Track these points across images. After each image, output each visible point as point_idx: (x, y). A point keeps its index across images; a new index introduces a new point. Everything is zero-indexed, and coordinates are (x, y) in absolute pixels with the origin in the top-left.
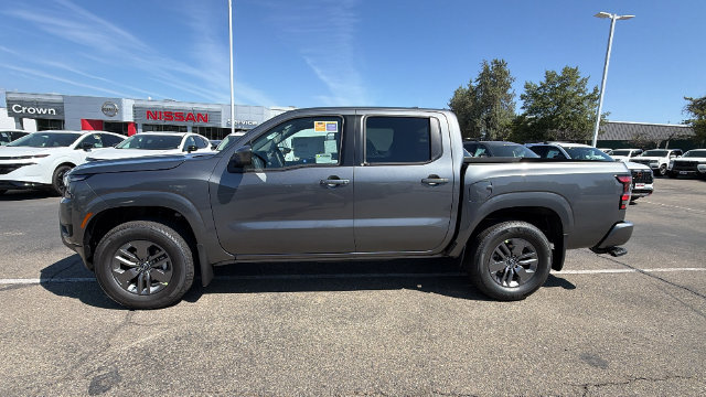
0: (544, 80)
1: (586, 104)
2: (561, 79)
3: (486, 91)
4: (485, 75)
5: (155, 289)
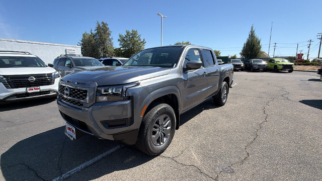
0: (126, 34)
1: (141, 44)
2: (132, 34)
3: (101, 36)
4: (98, 28)
5: (165, 139)
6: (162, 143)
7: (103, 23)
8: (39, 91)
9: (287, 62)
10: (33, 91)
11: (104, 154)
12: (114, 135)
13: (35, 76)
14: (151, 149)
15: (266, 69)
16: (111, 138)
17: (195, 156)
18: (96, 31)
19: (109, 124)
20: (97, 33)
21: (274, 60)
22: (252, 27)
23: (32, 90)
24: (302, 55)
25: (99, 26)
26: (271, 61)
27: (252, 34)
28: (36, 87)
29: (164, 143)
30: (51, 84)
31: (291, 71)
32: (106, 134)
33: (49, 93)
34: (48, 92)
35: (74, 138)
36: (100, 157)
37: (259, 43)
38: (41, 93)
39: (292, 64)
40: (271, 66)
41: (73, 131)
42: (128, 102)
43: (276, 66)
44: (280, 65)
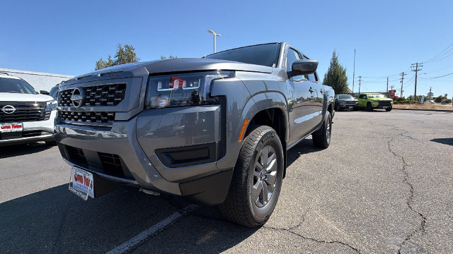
4: (120, 54)
5: (269, 195)
6: (265, 202)
7: (127, 46)
8: (21, 129)
9: (382, 98)
10: (9, 130)
11: (153, 230)
12: (181, 183)
13: (16, 104)
14: (253, 213)
15: (356, 108)
16: (175, 190)
17: (330, 224)
18: (117, 58)
19: (173, 157)
20: (117, 61)
21: (366, 95)
22: (334, 54)
23: (9, 127)
24: (395, 91)
25: (121, 51)
26: (362, 96)
27: (334, 62)
28: (16, 124)
29: (267, 201)
30: (43, 120)
31: (388, 110)
32: (168, 180)
33: (40, 135)
34: (38, 132)
35: (89, 197)
36: (143, 236)
37: (344, 73)
38: (24, 133)
39: (390, 99)
40: (363, 103)
41: (87, 181)
42: (215, 108)
43: (369, 103)
44: (375, 101)
